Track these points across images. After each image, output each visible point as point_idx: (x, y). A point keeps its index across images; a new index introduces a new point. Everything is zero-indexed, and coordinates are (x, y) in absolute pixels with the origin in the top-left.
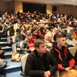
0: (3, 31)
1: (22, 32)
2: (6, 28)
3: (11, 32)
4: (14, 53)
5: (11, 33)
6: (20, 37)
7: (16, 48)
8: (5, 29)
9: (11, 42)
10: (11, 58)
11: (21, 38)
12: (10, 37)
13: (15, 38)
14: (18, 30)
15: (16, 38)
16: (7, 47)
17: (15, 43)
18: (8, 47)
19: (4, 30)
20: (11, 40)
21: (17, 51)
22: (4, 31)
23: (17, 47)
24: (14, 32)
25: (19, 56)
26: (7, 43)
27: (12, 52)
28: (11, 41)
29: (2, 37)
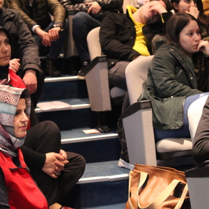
0: (56, 29)
1: (191, 34)
2: (78, 15)
3: (109, 37)
4: (144, 168)
5: (115, 44)
6: (177, 64)
7: (157, 140)
8: (71, 17)
9: (113, 100)
10: (126, 200)
11: (186, 73)
12: (110, 67)
13: (145, 76)
14: (154, 25)
15: (150, 74)
16: (87, 131)
17: (150, 106)
18: (94, 131)
19: (64, 26)
20: (111, 87)
21: (159, 156)
22: (63, 34)
23: (160, 131)
24: (134, 35)
25: (178, 192)
26: (85, 105)
27: (121, 163)
28: (116, 92)
29: (50, 67)
